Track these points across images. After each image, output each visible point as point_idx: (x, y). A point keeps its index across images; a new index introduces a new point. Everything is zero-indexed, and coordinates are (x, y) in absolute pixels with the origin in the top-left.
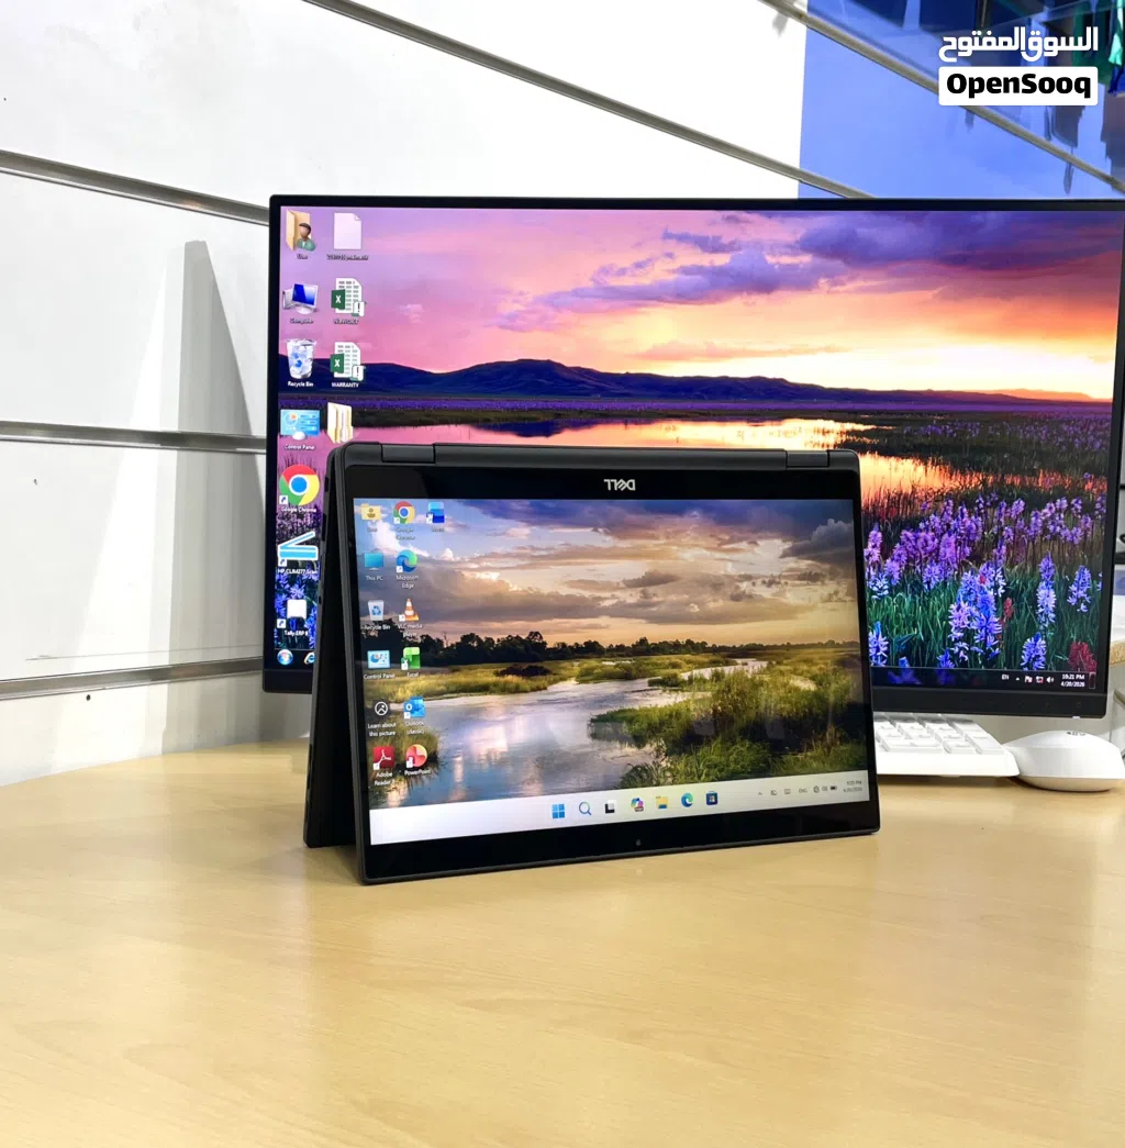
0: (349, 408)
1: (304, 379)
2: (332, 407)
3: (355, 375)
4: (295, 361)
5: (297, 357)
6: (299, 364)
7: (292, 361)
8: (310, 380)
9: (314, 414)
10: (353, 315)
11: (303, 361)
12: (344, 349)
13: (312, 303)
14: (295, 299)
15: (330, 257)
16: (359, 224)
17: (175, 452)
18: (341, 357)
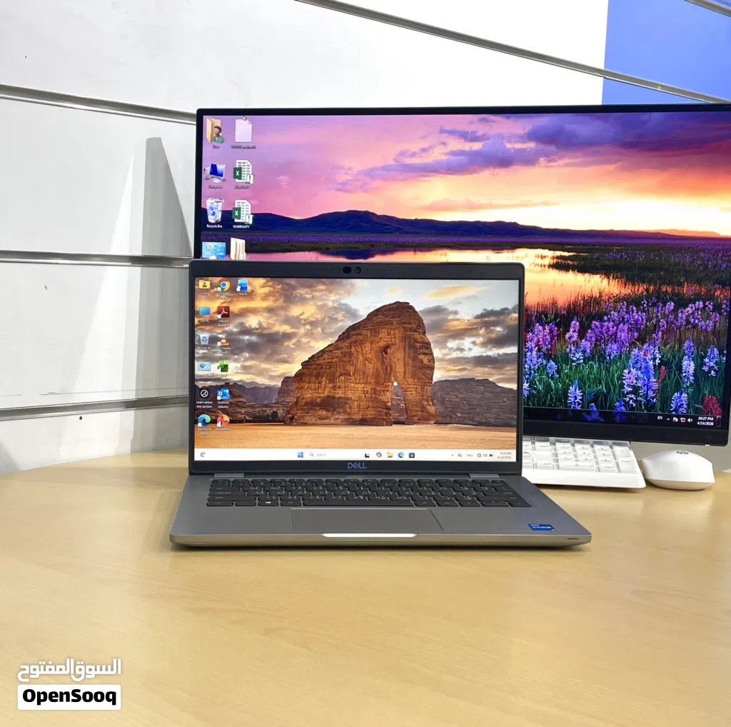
0: (244, 241)
1: (217, 223)
2: (233, 241)
3: (247, 221)
4: (211, 212)
5: (212, 209)
6: (214, 214)
7: (210, 212)
8: (220, 223)
9: (222, 245)
10: (246, 183)
11: (216, 212)
12: (241, 204)
13: (222, 176)
14: (211, 173)
15: (233, 147)
16: (251, 126)
17: (140, 268)
18: (239, 209)
